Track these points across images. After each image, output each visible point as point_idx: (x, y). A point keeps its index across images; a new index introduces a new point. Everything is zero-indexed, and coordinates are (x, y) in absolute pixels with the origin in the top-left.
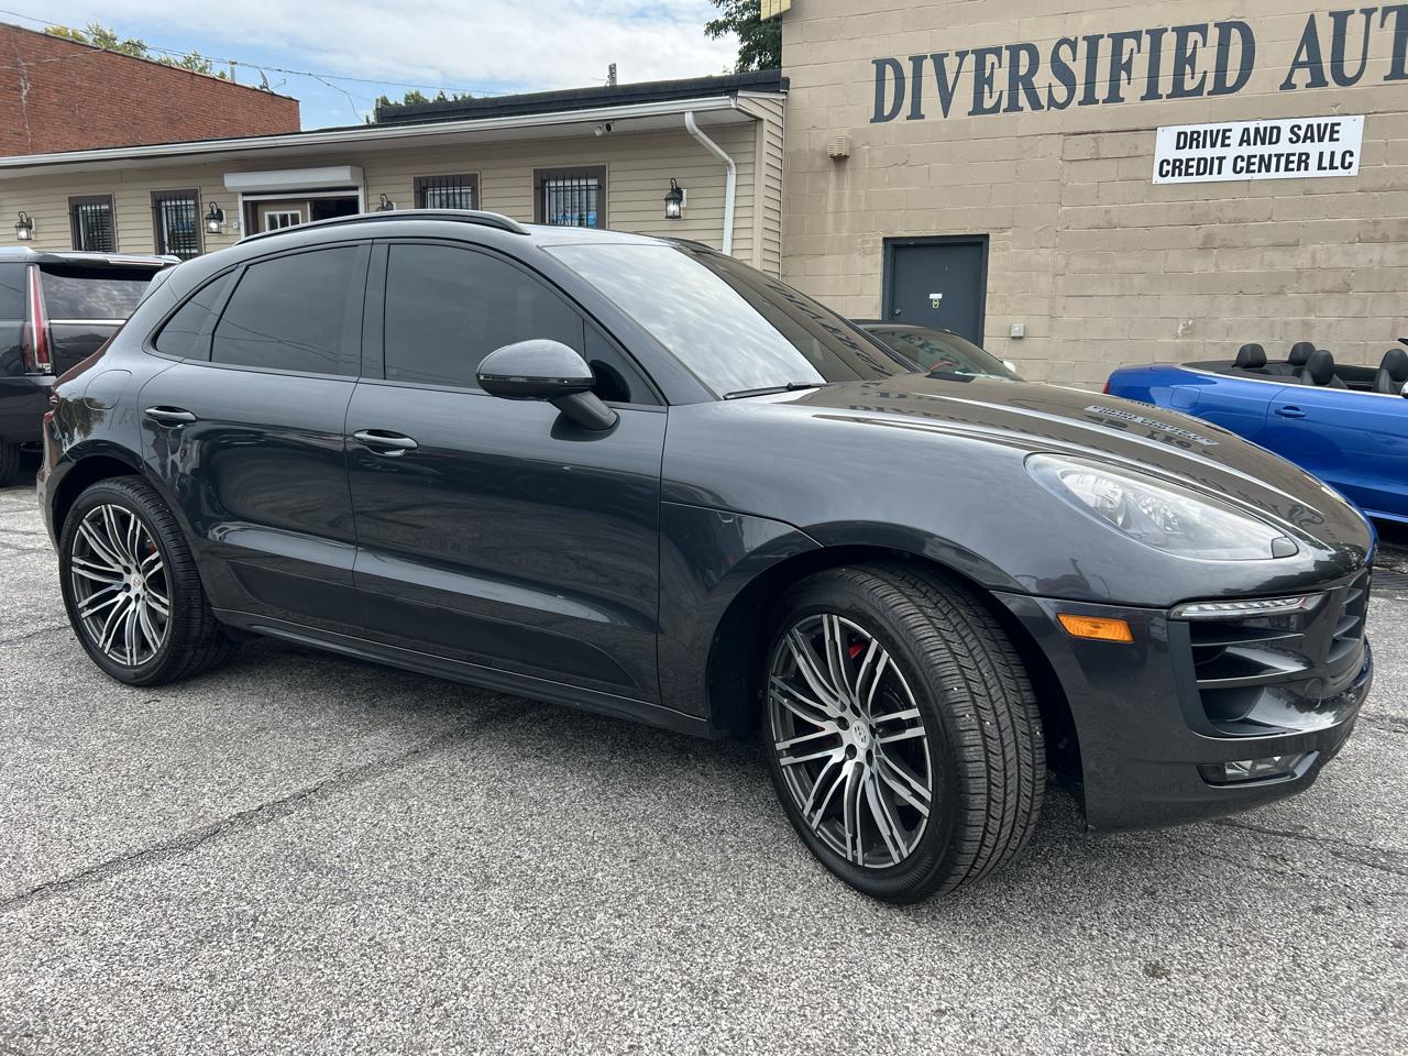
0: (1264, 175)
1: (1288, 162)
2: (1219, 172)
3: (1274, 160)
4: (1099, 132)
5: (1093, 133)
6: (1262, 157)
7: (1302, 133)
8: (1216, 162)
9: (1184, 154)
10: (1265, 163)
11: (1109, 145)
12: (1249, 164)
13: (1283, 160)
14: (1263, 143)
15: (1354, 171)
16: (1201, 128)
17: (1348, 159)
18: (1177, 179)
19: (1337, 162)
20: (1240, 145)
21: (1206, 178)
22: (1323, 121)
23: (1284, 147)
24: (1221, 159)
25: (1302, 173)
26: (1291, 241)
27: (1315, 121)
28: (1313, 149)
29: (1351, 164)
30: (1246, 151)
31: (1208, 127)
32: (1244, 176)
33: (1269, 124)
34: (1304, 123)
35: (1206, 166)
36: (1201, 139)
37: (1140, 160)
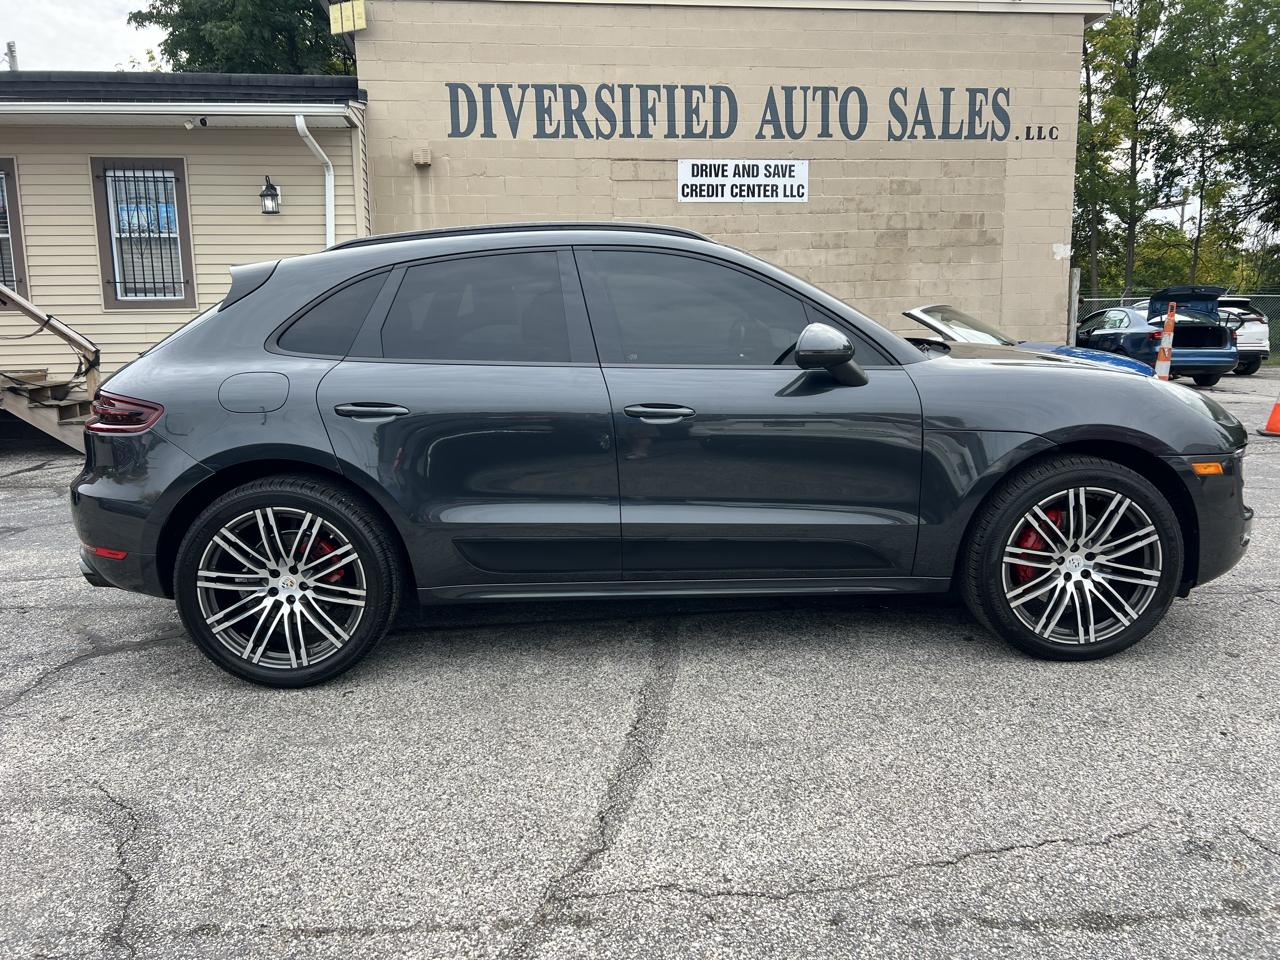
0: (750, 199)
1: (765, 191)
2: (722, 196)
3: (756, 188)
4: (636, 160)
5: (632, 160)
6: (749, 186)
7: (772, 170)
8: (720, 188)
9: (698, 181)
10: (751, 191)
11: (645, 170)
12: (741, 191)
13: (762, 188)
14: (749, 176)
15: (805, 199)
16: (708, 162)
17: (801, 191)
18: (695, 199)
19: (795, 193)
20: (734, 176)
21: (714, 199)
22: (784, 163)
23: (761, 180)
24: (723, 186)
25: (774, 199)
26: (772, 247)
27: (779, 163)
28: (780, 181)
29: (803, 194)
30: (738, 181)
31: (713, 162)
32: (738, 199)
33: (752, 162)
34: (773, 163)
35: (713, 191)
36: (708, 170)
37: (668, 183)
